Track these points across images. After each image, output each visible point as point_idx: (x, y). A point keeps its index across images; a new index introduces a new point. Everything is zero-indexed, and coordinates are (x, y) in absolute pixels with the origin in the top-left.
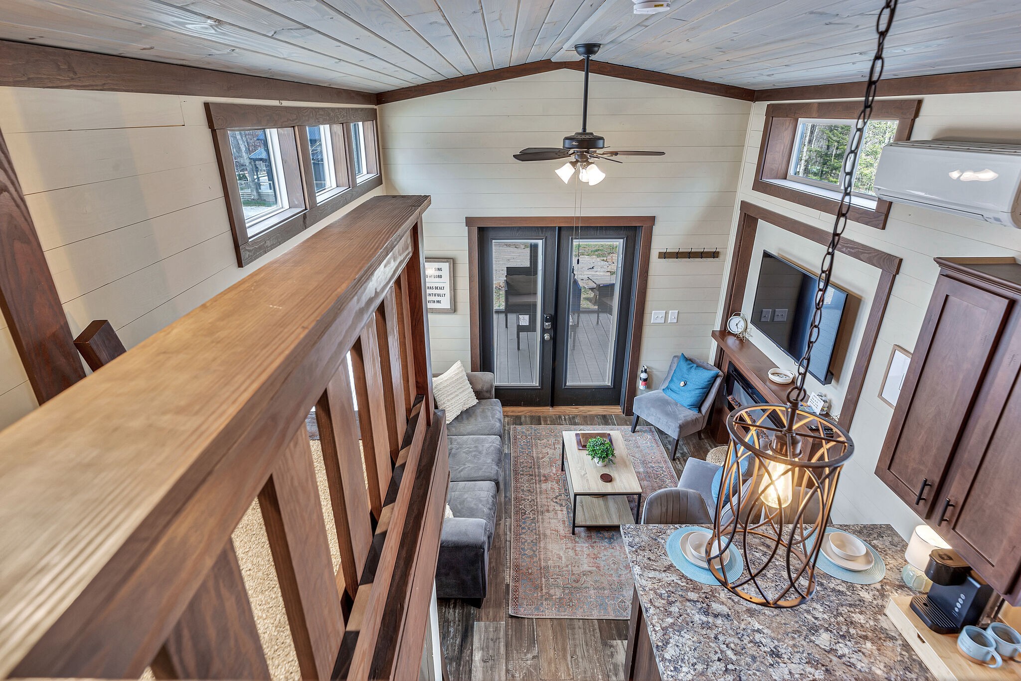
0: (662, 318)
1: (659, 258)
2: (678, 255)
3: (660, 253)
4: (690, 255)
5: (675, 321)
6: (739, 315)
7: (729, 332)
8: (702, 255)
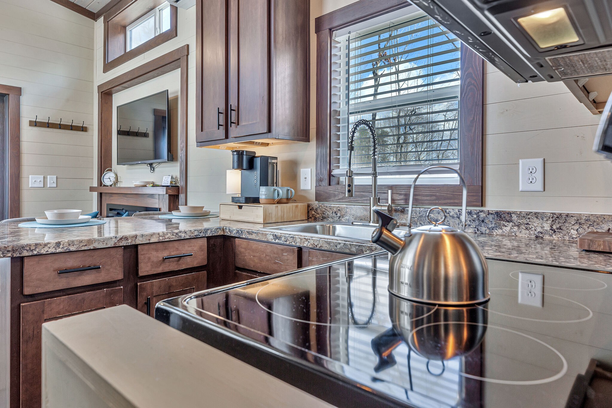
0: (41, 182)
1: (30, 125)
2: (49, 125)
3: (30, 122)
4: (60, 126)
5: (55, 185)
6: (111, 170)
7: (104, 185)
8: (72, 128)
